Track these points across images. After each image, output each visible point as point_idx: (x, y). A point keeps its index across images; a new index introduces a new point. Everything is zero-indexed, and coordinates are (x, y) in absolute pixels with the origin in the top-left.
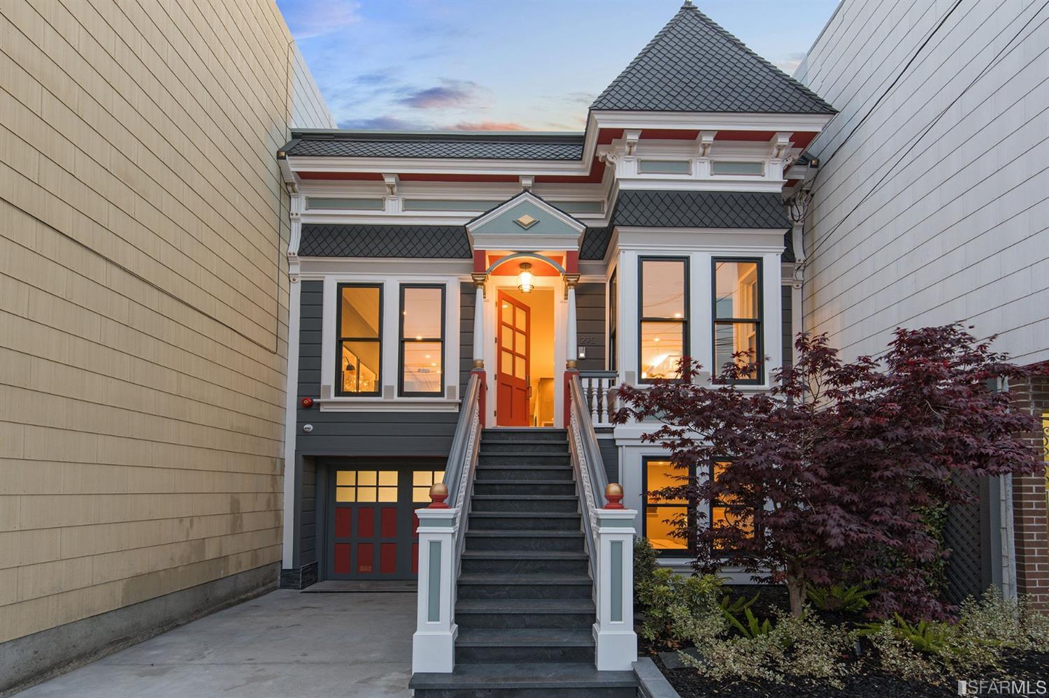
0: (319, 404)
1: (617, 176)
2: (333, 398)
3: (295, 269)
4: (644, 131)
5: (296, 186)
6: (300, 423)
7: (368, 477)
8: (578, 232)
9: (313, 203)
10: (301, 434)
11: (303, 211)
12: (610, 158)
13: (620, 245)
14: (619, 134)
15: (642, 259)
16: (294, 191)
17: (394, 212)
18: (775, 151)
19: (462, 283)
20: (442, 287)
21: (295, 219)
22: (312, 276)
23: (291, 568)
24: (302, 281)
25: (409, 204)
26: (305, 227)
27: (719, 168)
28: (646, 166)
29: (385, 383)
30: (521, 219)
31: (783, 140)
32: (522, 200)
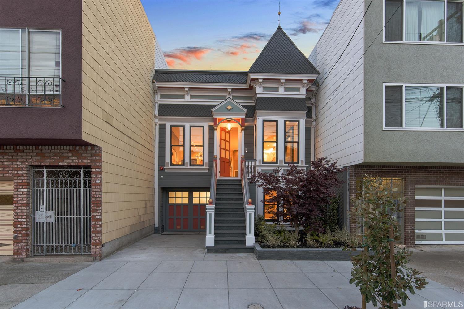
0: (165, 169)
1: (256, 93)
2: (170, 167)
3: (157, 121)
4: (264, 78)
5: (157, 91)
6: (159, 175)
7: (179, 194)
8: (245, 111)
9: (162, 96)
10: (160, 179)
11: (159, 99)
12: (254, 86)
13: (257, 116)
14: (257, 79)
15: (264, 121)
16: (156, 92)
17: (188, 100)
18: (303, 85)
19: (209, 125)
20: (203, 127)
21: (156, 102)
22: (162, 123)
23: (157, 226)
24: (159, 125)
25: (192, 97)
26: (160, 105)
27: (287, 89)
28: (265, 89)
29: (186, 162)
30: (228, 107)
31: (305, 82)
32: (228, 100)
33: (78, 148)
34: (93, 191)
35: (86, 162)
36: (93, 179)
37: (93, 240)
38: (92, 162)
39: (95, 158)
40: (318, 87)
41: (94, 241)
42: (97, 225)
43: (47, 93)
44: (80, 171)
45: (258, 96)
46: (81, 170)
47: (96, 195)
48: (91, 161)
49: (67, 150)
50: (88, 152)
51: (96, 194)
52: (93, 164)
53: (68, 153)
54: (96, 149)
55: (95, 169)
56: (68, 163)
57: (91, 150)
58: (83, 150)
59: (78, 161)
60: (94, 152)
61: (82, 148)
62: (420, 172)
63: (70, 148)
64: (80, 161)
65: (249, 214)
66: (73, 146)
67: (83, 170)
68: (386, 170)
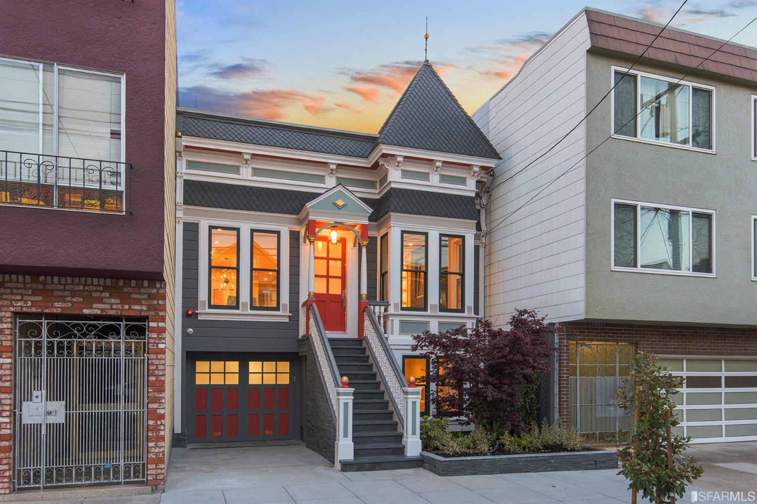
0: (197, 314)
1: (389, 180)
2: (208, 310)
3: (180, 214)
4: (407, 157)
5: (183, 153)
6: (184, 328)
7: (218, 366)
8: (369, 212)
9: (191, 165)
10: (185, 335)
11: (184, 171)
12: (386, 166)
13: (392, 223)
14: (393, 156)
15: (403, 232)
16: (180, 156)
17: (246, 177)
18: (472, 173)
19: (290, 231)
20: (278, 233)
21: (178, 176)
22: (191, 219)
23: (180, 432)
24: (184, 222)
25: (257, 172)
26: (186, 182)
27: (444, 178)
28: (405, 174)
29: (242, 300)
30: (337, 202)
31: (476, 169)
32: (338, 189)
33: (121, 283)
34: (153, 364)
35: (138, 309)
36: (152, 341)
37: (151, 455)
38: (150, 310)
39: (156, 302)
40: (492, 178)
41: (154, 456)
42: (160, 426)
44: (120, 325)
45: (393, 185)
46: (122, 323)
47: (158, 370)
48: (149, 308)
49: (99, 285)
50: (142, 290)
51: (157, 369)
52: (152, 313)
53: (101, 292)
54: (158, 286)
55: (156, 323)
56: (102, 310)
57: (149, 287)
58: (133, 287)
59: (123, 307)
60: (154, 291)
61: (130, 283)
62: (655, 335)
63: (105, 282)
64: (127, 307)
65: (411, 403)
66: (112, 278)
67: (124, 323)
68: (610, 330)
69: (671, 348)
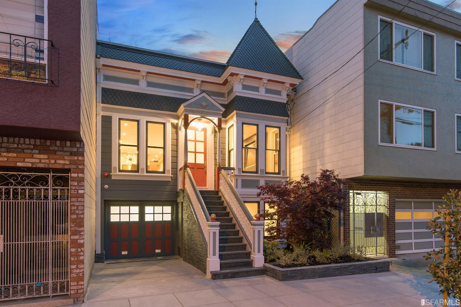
0: (111, 175)
1: (235, 90)
2: (118, 173)
3: (99, 110)
4: (245, 75)
5: (101, 70)
7: (125, 209)
8: (222, 111)
9: (106, 78)
10: (103, 189)
11: (102, 82)
12: (232, 82)
13: (236, 118)
14: (237, 75)
15: (243, 124)
16: (99, 72)
17: (143, 87)
18: (285, 88)
19: (172, 123)
20: (164, 124)
21: (98, 85)
22: (107, 114)
24: (102, 115)
25: (150, 84)
26: (103, 89)
27: (268, 91)
28: (245, 87)
29: (141, 167)
30: (202, 103)
31: (288, 85)
32: (203, 95)
33: (48, 143)
34: (74, 205)
35: (62, 162)
36: (74, 188)
37: (73, 275)
38: (72, 164)
39: (76, 158)
40: (295, 92)
41: (76, 276)
42: (80, 252)
43: (29, 60)
44: (48, 176)
45: (237, 94)
46: (50, 174)
47: (79, 210)
48: (70, 162)
49: (30, 144)
50: (65, 149)
51: (77, 209)
52: (73, 167)
53: (32, 149)
54: (78, 146)
55: (77, 174)
56: (32, 163)
57: (70, 147)
58: (58, 146)
59: (50, 161)
60: (75, 150)
61: (56, 144)
62: (398, 186)
63: (35, 142)
64: (53, 161)
65: (257, 231)
66: (40, 138)
67: (52, 174)
68: (373, 183)
69: (407, 195)
